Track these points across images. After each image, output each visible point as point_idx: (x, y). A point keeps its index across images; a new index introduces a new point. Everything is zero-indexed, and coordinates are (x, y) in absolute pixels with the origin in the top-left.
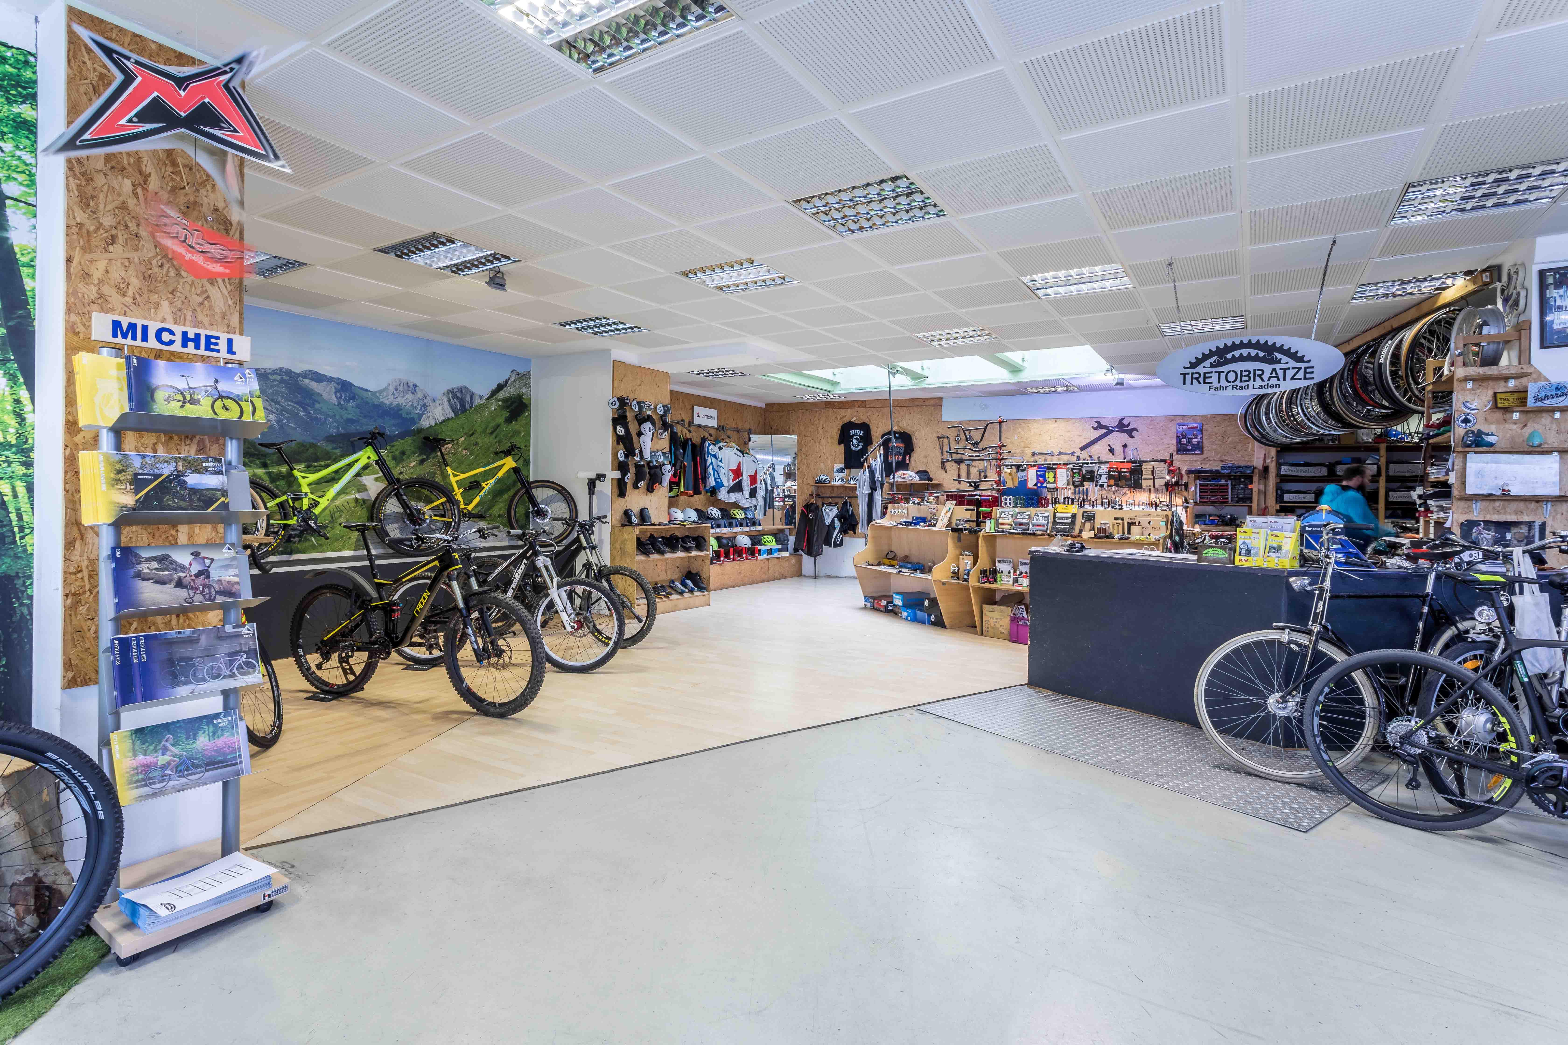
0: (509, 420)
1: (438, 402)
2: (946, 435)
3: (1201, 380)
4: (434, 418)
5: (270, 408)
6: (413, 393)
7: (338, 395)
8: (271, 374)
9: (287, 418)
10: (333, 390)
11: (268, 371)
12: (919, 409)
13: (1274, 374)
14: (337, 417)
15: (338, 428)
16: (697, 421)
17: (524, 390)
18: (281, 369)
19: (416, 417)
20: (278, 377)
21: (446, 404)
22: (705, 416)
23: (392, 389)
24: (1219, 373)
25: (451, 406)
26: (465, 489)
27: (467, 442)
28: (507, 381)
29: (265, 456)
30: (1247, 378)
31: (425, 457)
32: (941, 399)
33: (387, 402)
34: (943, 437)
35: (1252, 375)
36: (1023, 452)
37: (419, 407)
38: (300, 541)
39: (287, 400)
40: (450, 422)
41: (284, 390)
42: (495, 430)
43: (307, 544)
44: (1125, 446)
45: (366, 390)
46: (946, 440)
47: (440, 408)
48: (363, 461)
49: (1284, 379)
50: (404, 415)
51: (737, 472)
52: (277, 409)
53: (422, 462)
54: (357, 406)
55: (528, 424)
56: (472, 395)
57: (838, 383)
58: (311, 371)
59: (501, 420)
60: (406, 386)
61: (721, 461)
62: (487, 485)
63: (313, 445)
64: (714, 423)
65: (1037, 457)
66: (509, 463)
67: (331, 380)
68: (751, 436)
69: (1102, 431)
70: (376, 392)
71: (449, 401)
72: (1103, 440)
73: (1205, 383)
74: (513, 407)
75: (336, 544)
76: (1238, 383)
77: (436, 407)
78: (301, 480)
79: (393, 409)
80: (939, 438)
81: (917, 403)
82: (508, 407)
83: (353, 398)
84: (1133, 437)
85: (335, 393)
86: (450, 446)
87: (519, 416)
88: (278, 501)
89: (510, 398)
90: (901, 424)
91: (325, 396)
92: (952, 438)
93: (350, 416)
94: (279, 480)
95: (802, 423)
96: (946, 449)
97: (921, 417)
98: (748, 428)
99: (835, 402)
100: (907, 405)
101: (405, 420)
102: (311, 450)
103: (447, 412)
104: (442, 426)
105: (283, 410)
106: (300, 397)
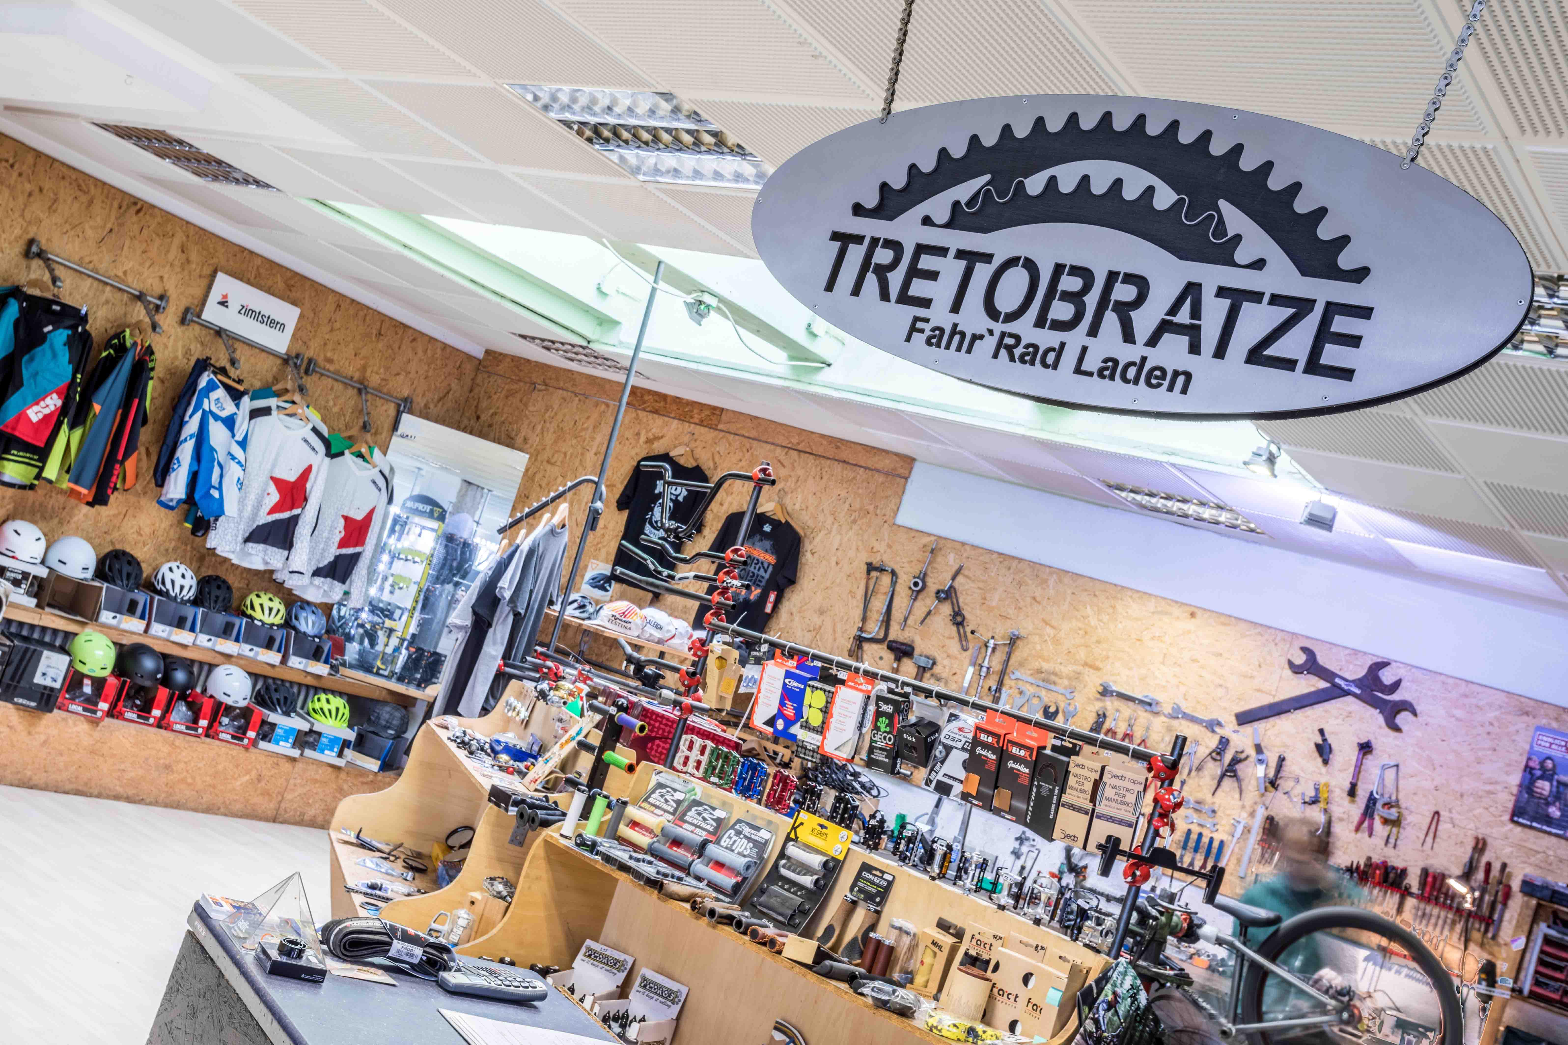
2: (890, 564)
3: (896, 279)
12: (849, 473)
13: (1183, 317)
16: (212, 314)
22: (247, 312)
24: (971, 258)
30: (1062, 311)
32: (909, 461)
34: (882, 570)
35: (1092, 300)
36: (1078, 676)
44: (1366, 748)
46: (886, 580)
49: (1220, 352)
51: (294, 493)
57: (614, 322)
61: (242, 443)
64: (280, 342)
65: (1111, 705)
68: (405, 417)
69: (1312, 684)
72: (1309, 711)
73: (904, 298)
76: (1024, 327)
80: (871, 568)
81: (844, 455)
84: (1397, 729)
90: (787, 501)
92: (905, 580)
95: (552, 427)
96: (879, 604)
97: (843, 494)
98: (406, 393)
99: (649, 392)
100: (820, 451)
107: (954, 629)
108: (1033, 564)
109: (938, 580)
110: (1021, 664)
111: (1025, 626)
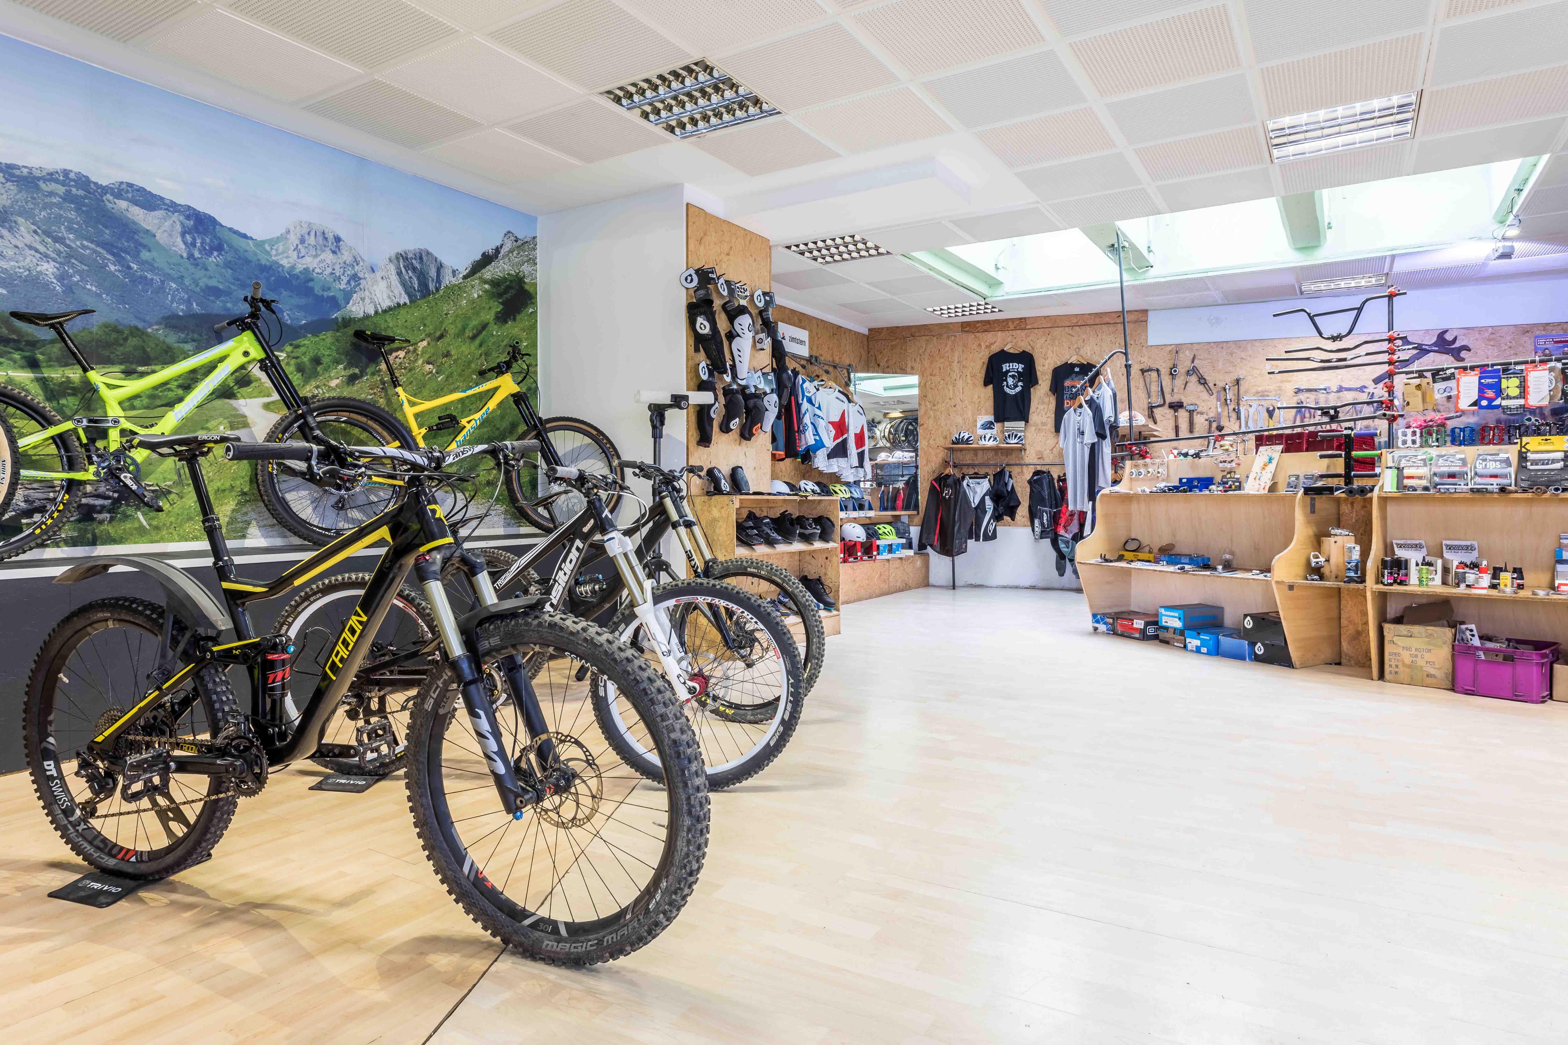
0: (503, 318)
1: (379, 274)
2: (1154, 366)
4: (372, 301)
5: (42, 249)
6: (334, 252)
7: (188, 238)
8: (44, 179)
9: (80, 273)
10: (179, 228)
11: (37, 173)
12: (1111, 328)
14: (187, 282)
15: (188, 302)
17: (526, 269)
18: (66, 173)
19: (340, 296)
20: (61, 190)
21: (394, 279)
23: (294, 239)
25: (403, 284)
26: (430, 429)
27: (431, 350)
28: (497, 250)
29: (33, 344)
31: (357, 371)
32: (1145, 312)
33: (285, 262)
34: (1150, 370)
36: (1280, 389)
37: (345, 279)
38: (112, 519)
39: (80, 236)
40: (403, 312)
41: (72, 215)
42: (479, 332)
43: (128, 525)
45: (245, 236)
46: (1154, 375)
47: (383, 284)
48: (235, 361)
50: (318, 291)
51: (841, 427)
52: (59, 253)
53: (352, 379)
54: (227, 265)
55: (533, 327)
56: (440, 267)
57: (1000, 283)
58: (130, 185)
59: (489, 316)
60: (320, 239)
61: (819, 408)
62: (470, 423)
63: (136, 332)
64: (806, 351)
65: (1302, 396)
66: (507, 385)
67: (173, 207)
68: (853, 373)
69: (1410, 352)
70: (263, 242)
71: (400, 274)
74: (508, 296)
77: (375, 282)
78: (104, 391)
79: (297, 277)
80: (1143, 371)
81: (1107, 320)
82: (500, 295)
83: (219, 248)
84: (1461, 360)
85: (183, 235)
86: (402, 354)
87: (519, 312)
88: (53, 431)
89: (505, 279)
90: (1082, 352)
91: (161, 237)
92: (1164, 372)
93: (213, 283)
94: (64, 395)
95: (927, 356)
96: (1154, 388)
97: (1113, 340)
98: (848, 363)
99: (978, 322)
100: (1092, 322)
101: (320, 299)
102: (133, 342)
103: (396, 292)
104: (387, 317)
105: (71, 255)
106: (107, 234)
107: (1202, 387)
108: (1235, 342)
109: (1184, 365)
110: (1246, 392)
111: (1241, 373)
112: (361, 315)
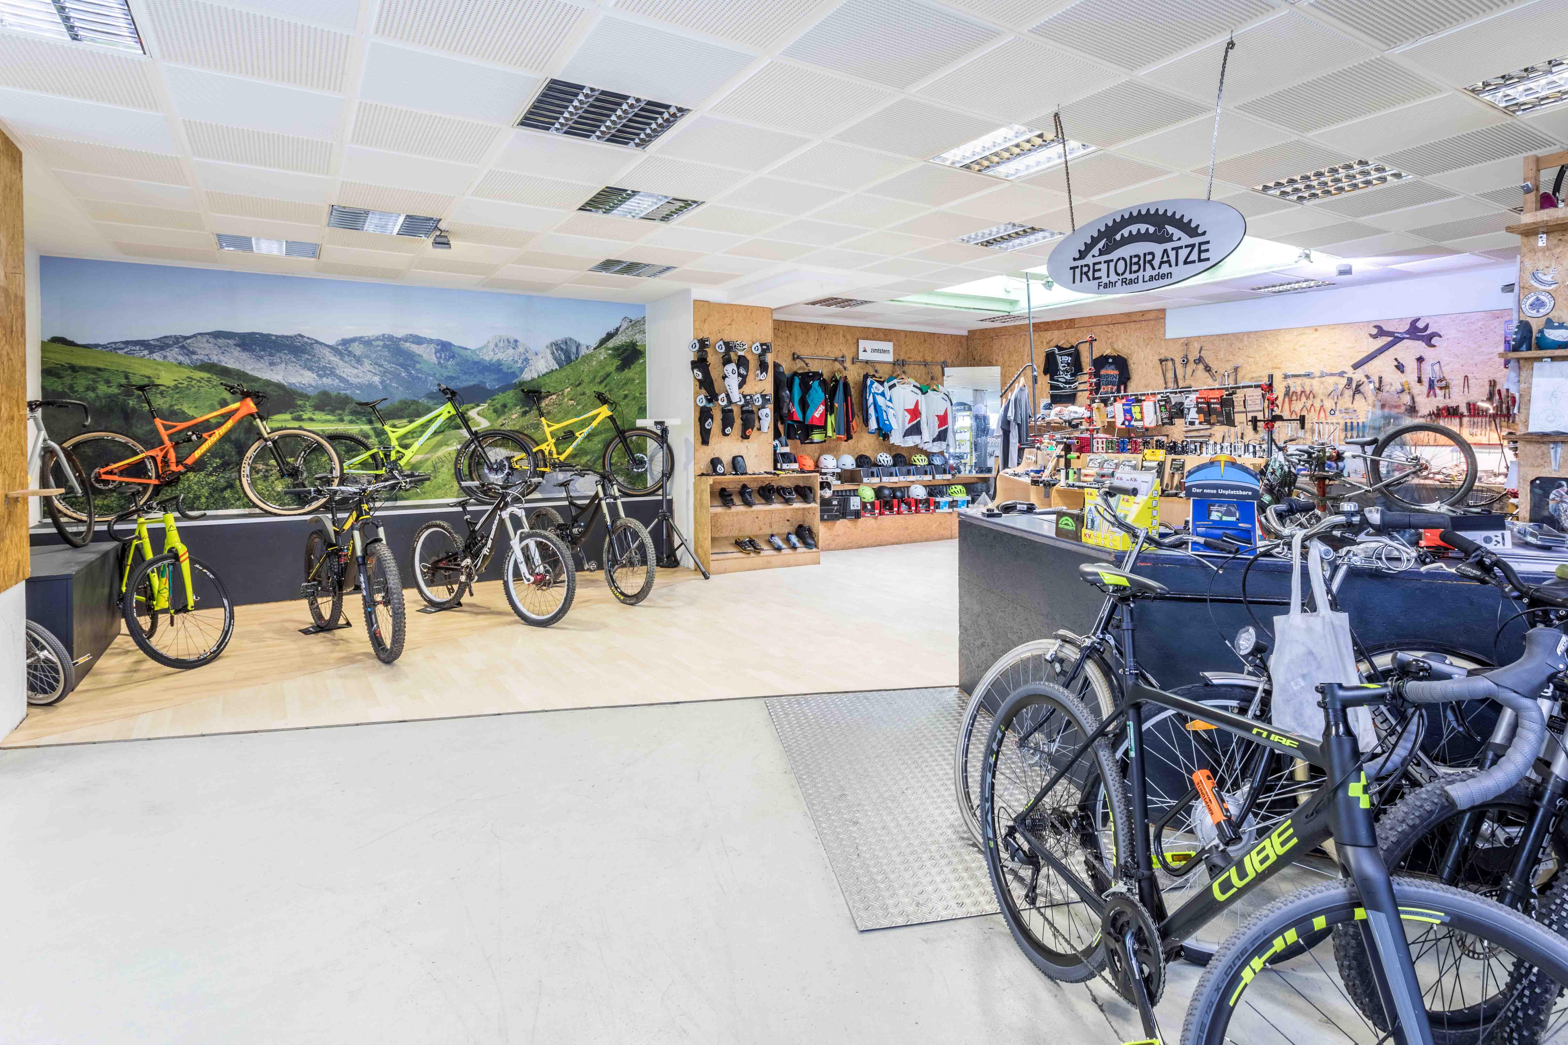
0: (621, 369)
1: (540, 356)
2: (1169, 356)
3: (1090, 274)
4: (536, 371)
5: (374, 371)
6: (514, 348)
7: (438, 355)
8: (374, 340)
9: (390, 379)
10: (433, 350)
11: (372, 338)
12: (1138, 325)
13: (1165, 259)
14: (438, 375)
15: (439, 385)
16: (862, 356)
17: (638, 337)
18: (383, 335)
19: (517, 372)
20: (381, 343)
21: (550, 357)
22: (874, 351)
23: (492, 346)
24: (1108, 262)
25: (555, 359)
26: (558, 439)
27: (572, 393)
28: (617, 330)
30: (1135, 268)
32: (1165, 310)
33: (487, 358)
35: (1141, 262)
37: (520, 361)
39: (390, 362)
40: (554, 373)
41: (386, 353)
42: (605, 379)
43: (413, 491)
44: (1420, 360)
45: (466, 349)
46: (1170, 363)
47: (543, 361)
48: (445, 416)
49: (1177, 265)
50: (505, 370)
51: (915, 413)
52: (381, 372)
53: (524, 413)
54: (458, 364)
55: (644, 370)
56: (578, 346)
57: (1016, 302)
58: (411, 335)
59: (611, 368)
60: (506, 343)
61: (890, 401)
62: (581, 435)
63: (414, 402)
64: (890, 358)
65: (1290, 381)
66: (604, 411)
67: (431, 341)
68: (946, 369)
69: (1384, 340)
71: (553, 353)
72: (1387, 353)
73: (1094, 279)
74: (625, 355)
75: (438, 492)
76: (1127, 275)
77: (538, 360)
78: (390, 434)
79: (493, 365)
80: (1161, 361)
81: (1134, 318)
82: (619, 355)
83: (453, 357)
84: (1434, 346)
85: (436, 353)
86: (554, 397)
87: (633, 363)
88: (371, 453)
89: (622, 346)
90: (1115, 347)
91: (426, 357)
92: (1178, 361)
93: (450, 374)
95: (1006, 352)
96: (1170, 375)
97: (1139, 334)
98: (943, 360)
99: (1042, 323)
100: (1122, 321)
101: (506, 375)
102: (413, 407)
103: (551, 364)
104: (545, 378)
105: (386, 371)
106: (401, 360)
107: (1207, 374)
108: (1234, 334)
109: (1194, 355)
110: (1243, 378)
111: (1239, 361)
112: (530, 379)
